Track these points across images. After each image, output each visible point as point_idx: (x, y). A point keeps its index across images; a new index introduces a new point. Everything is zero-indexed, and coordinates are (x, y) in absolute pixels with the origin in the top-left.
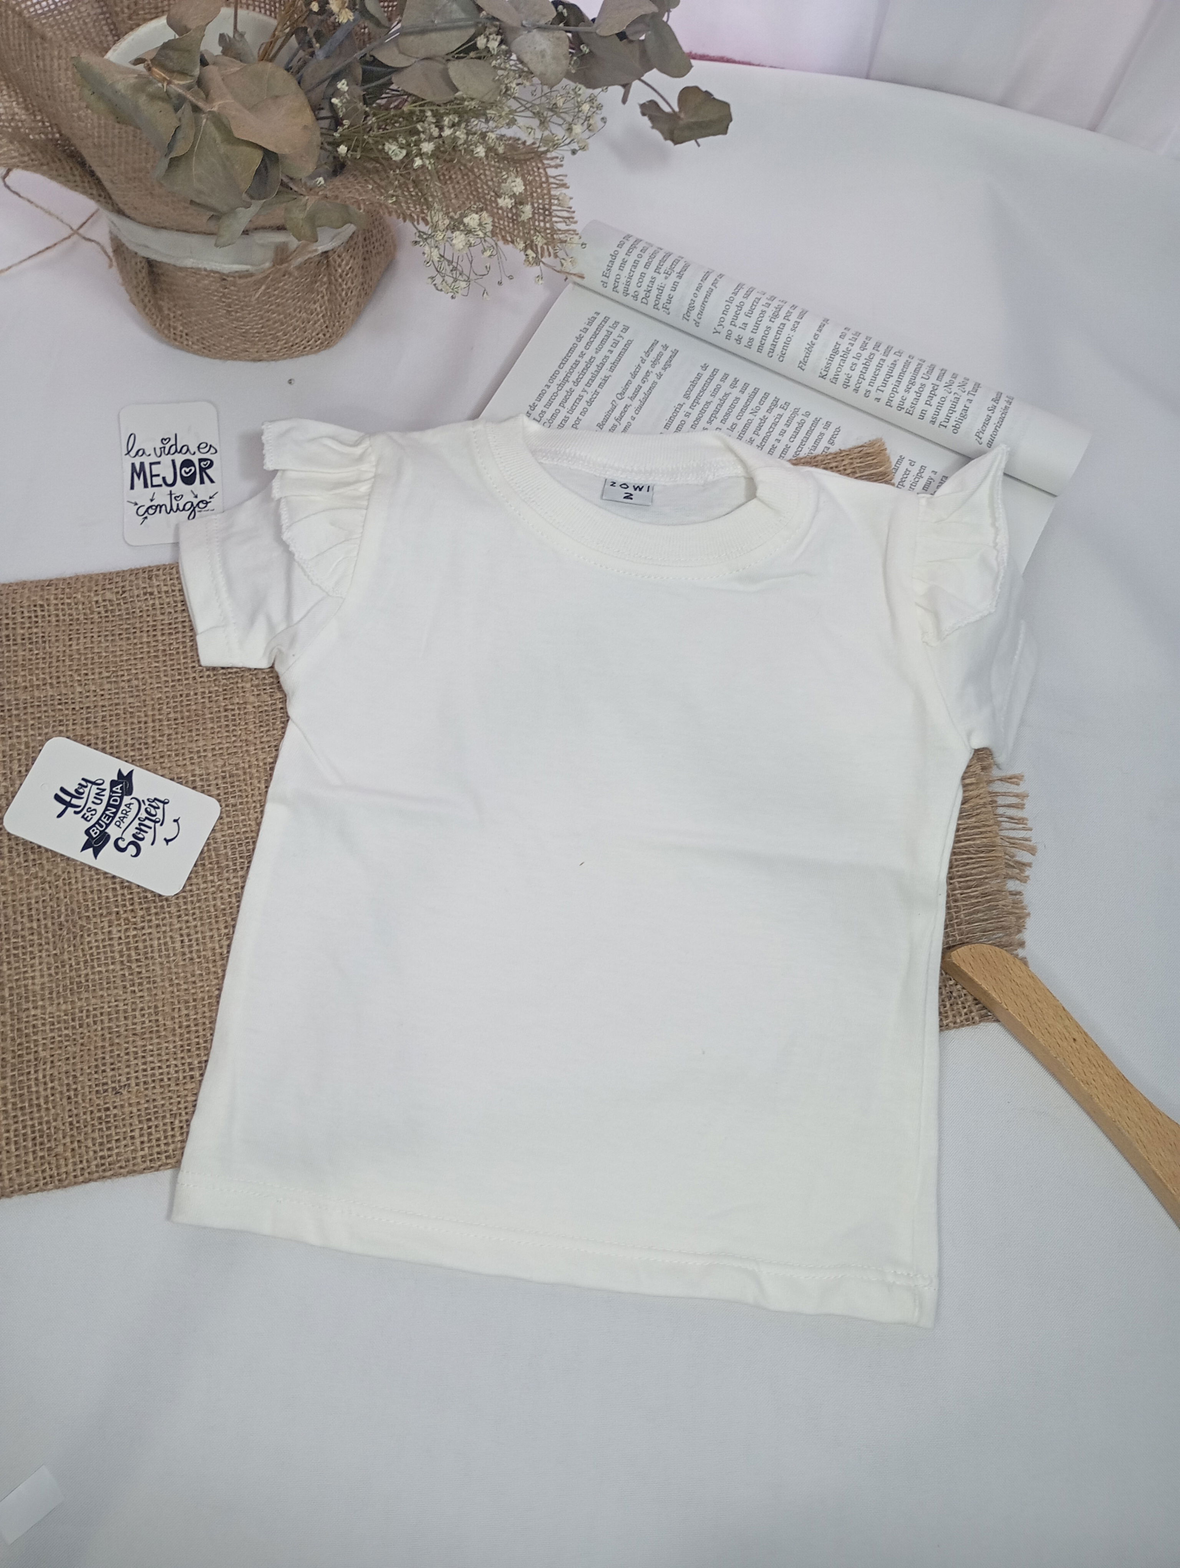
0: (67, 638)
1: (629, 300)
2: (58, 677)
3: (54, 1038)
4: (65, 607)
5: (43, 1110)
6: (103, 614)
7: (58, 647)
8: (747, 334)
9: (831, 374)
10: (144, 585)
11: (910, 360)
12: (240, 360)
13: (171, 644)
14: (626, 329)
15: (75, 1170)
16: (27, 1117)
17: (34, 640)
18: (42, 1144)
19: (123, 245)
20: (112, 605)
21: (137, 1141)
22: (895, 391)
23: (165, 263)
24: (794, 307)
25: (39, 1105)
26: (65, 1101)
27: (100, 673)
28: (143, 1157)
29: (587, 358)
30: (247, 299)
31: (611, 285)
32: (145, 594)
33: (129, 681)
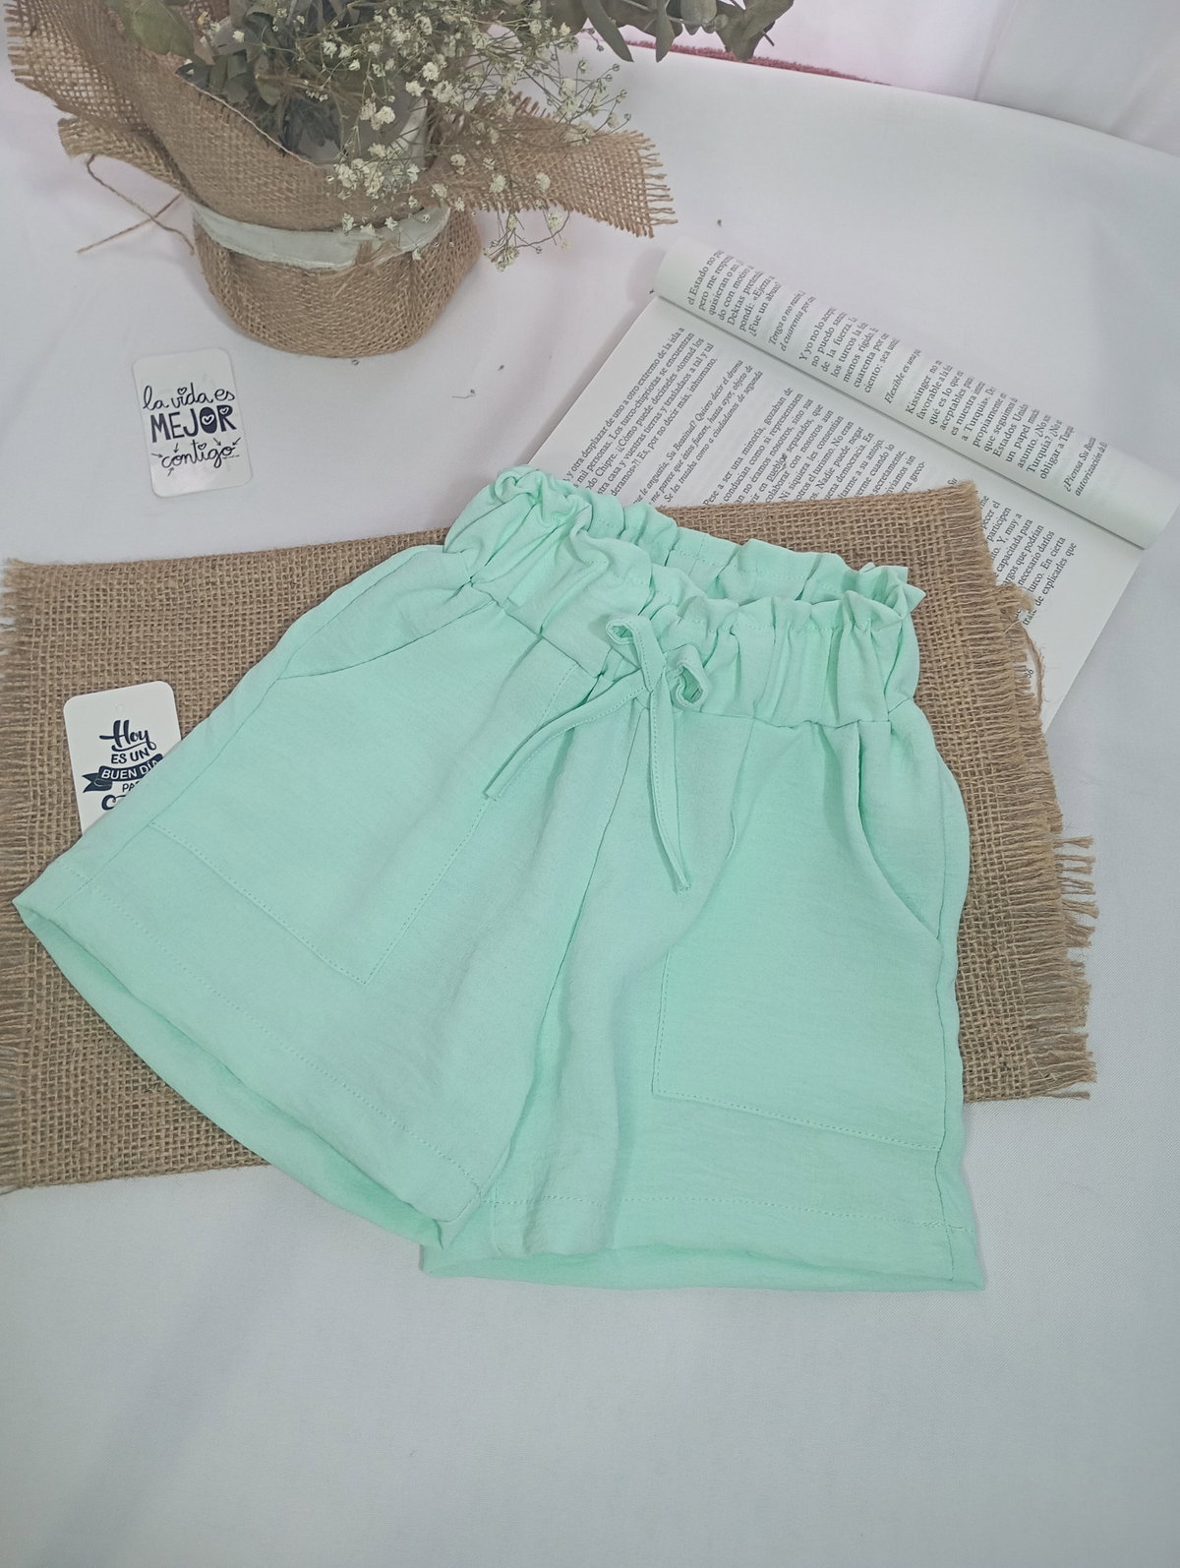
0: (128, 626)
1: (715, 319)
2: (117, 665)
3: (88, 1030)
4: (128, 593)
5: (72, 1102)
6: (165, 602)
7: (117, 634)
8: (834, 362)
9: (918, 409)
10: (207, 575)
11: (1002, 399)
12: (316, 355)
13: (231, 637)
14: (710, 347)
15: (98, 1166)
16: (56, 1108)
17: (95, 625)
18: (67, 1136)
19: (206, 234)
20: (173, 593)
21: (163, 1142)
22: (983, 430)
23: (247, 256)
24: (885, 336)
25: (68, 1097)
26: (94, 1096)
27: (158, 663)
28: (166, 1158)
29: (668, 375)
30: (327, 297)
31: (697, 302)
32: (207, 584)
33: (186, 673)
